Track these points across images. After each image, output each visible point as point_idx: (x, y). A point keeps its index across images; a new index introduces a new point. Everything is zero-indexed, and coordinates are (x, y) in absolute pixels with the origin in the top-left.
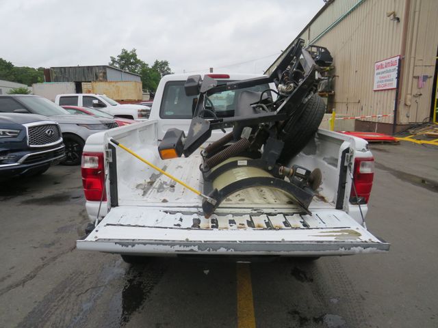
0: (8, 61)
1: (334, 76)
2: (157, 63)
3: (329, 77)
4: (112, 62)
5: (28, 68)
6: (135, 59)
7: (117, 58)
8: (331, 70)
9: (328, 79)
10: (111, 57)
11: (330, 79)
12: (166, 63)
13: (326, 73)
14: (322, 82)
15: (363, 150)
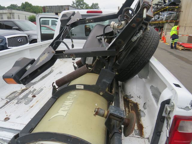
0: (30, 3)
1: (180, 11)
2: (93, 4)
3: (177, 12)
4: (73, 4)
5: (38, 6)
6: (83, 2)
7: (75, 2)
8: (179, 8)
9: (176, 13)
10: (73, 1)
11: (177, 13)
12: (97, 4)
13: (176, 10)
14: (173, 15)
15: (187, 108)
